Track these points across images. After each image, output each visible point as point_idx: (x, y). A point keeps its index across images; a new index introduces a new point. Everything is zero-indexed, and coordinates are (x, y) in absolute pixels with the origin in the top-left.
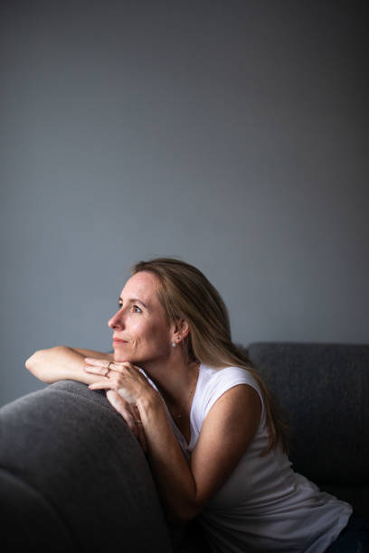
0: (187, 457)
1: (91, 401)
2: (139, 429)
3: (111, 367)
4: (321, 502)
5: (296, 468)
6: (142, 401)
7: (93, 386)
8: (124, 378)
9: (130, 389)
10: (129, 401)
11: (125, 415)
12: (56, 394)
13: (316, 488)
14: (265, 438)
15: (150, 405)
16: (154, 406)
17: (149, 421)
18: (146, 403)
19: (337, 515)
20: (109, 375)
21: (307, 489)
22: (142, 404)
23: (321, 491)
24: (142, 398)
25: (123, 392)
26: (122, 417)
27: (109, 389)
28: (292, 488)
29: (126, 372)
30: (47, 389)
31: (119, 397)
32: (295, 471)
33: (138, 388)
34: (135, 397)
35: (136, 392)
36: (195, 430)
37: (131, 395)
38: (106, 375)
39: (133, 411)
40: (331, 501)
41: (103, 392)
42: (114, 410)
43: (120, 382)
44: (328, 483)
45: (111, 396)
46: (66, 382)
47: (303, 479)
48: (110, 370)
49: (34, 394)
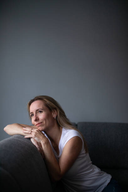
0: (58, 160)
1: (26, 141)
2: (41, 151)
3: (32, 130)
4: (101, 174)
5: (93, 163)
6: (43, 142)
7: (26, 137)
8: (36, 134)
9: (38, 137)
10: (38, 141)
11: (37, 146)
12: (14, 139)
13: (100, 169)
14: (83, 154)
15: (45, 143)
16: (47, 143)
17: (45, 148)
18: (44, 142)
19: (107, 179)
20: (32, 133)
21: (97, 170)
22: (42, 143)
23: (101, 170)
24: (43, 140)
25: (36, 138)
26: (36, 147)
27: (31, 138)
28: (92, 170)
29: (37, 132)
30: (11, 137)
31: (35, 140)
32: (93, 164)
33: (41, 137)
34: (40, 140)
35: (40, 139)
36: (61, 151)
37: (39, 140)
38: (30, 133)
39: (39, 145)
40: (105, 174)
41: (30, 139)
42: (33, 144)
43: (35, 135)
44: (104, 168)
45: (32, 140)
46: (17, 135)
47: (96, 167)
48: (32, 132)
49: (6, 139)
